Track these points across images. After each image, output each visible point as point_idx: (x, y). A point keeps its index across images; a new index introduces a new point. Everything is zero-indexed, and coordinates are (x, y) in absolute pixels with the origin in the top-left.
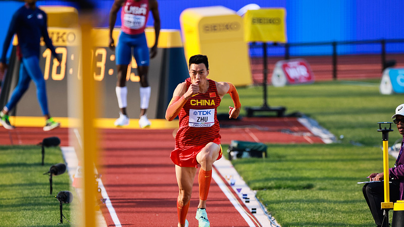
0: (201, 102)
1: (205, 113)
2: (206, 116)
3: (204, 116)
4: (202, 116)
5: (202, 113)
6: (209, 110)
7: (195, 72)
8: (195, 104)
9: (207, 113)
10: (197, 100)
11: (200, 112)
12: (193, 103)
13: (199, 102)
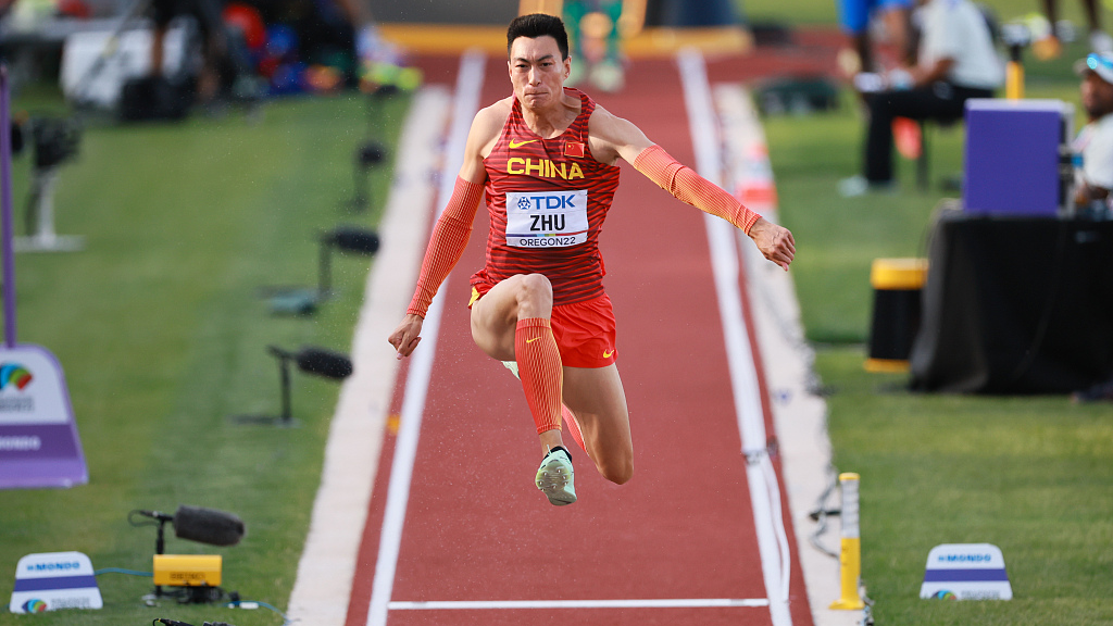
0: (540, 167)
1: (553, 202)
2: (559, 211)
3: (553, 212)
4: (544, 211)
5: (543, 203)
6: (567, 194)
7: (525, 65)
8: (521, 172)
9: (562, 202)
10: (529, 160)
11: (538, 199)
12: (516, 166)
13: (535, 167)
